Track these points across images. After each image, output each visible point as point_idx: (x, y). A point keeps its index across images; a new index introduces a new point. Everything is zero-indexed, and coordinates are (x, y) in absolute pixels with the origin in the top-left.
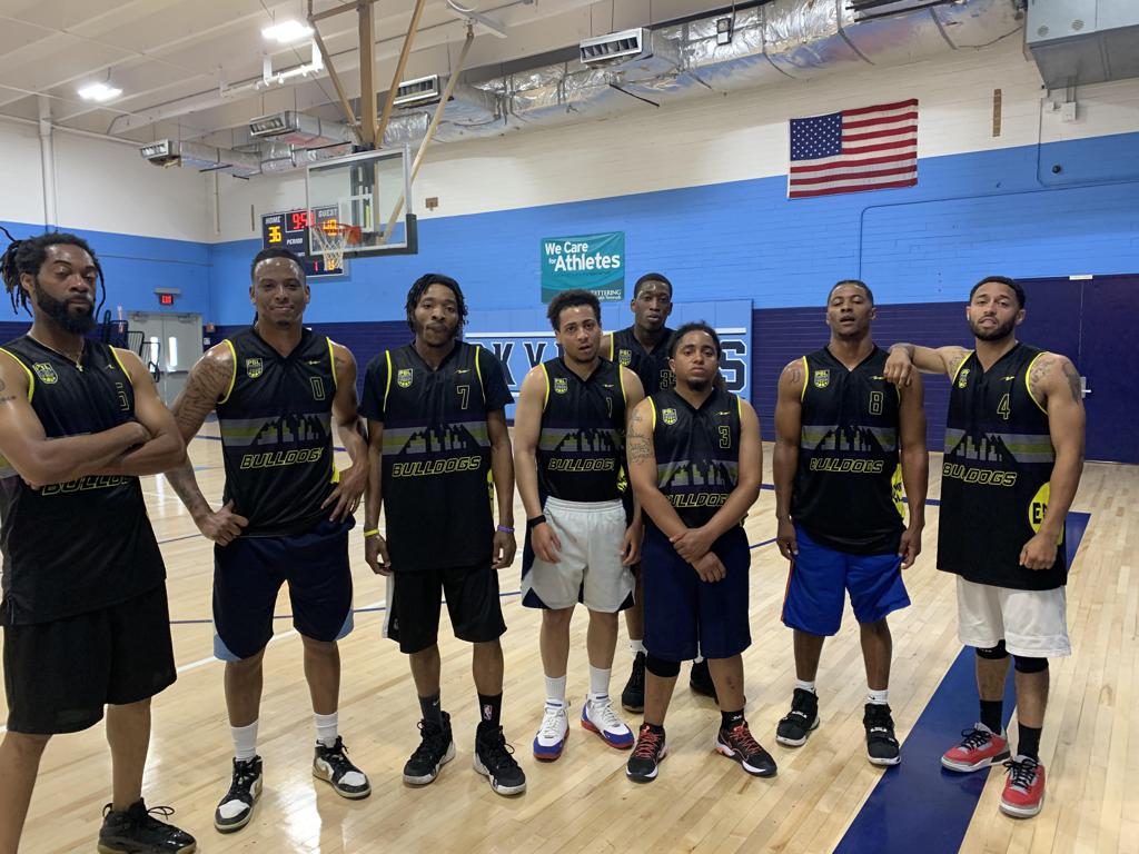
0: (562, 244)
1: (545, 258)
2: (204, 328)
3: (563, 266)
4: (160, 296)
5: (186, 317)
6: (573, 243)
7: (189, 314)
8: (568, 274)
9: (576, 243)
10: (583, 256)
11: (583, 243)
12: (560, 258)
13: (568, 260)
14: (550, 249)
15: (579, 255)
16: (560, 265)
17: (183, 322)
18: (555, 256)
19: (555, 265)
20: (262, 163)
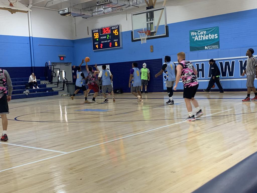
0: (197, 32)
1: (191, 37)
2: (72, 67)
3: (197, 39)
4: (60, 57)
5: (67, 64)
6: (200, 31)
7: (68, 63)
8: (199, 41)
9: (202, 31)
10: (204, 35)
11: (204, 31)
12: (196, 36)
13: (199, 37)
14: (193, 34)
15: (203, 35)
16: (196, 38)
17: (66, 65)
18: (195, 36)
19: (194, 39)
20: (93, 13)
